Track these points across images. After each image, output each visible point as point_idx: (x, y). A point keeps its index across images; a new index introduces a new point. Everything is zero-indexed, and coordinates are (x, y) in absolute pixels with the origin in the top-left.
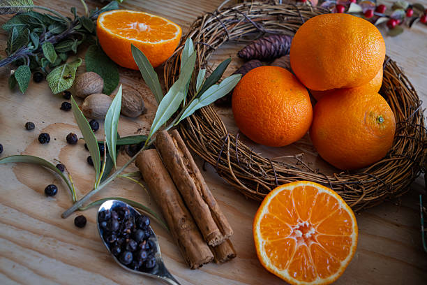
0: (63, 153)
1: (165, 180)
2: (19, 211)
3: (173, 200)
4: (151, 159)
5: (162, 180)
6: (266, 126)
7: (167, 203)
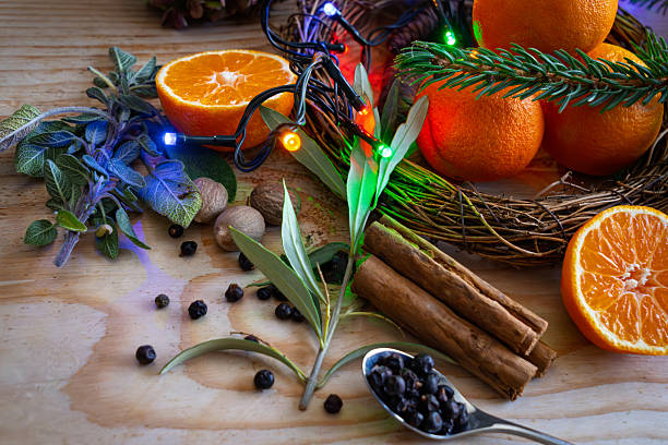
0: (233, 319)
1: (416, 293)
2: (241, 429)
3: (444, 317)
4: (378, 271)
5: (412, 294)
6: (497, 148)
7: (438, 323)
